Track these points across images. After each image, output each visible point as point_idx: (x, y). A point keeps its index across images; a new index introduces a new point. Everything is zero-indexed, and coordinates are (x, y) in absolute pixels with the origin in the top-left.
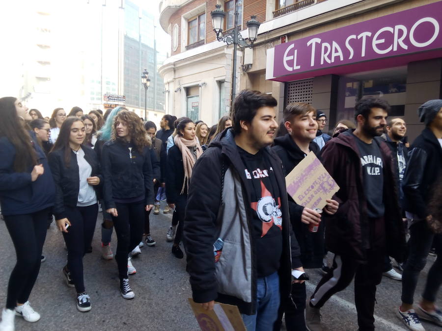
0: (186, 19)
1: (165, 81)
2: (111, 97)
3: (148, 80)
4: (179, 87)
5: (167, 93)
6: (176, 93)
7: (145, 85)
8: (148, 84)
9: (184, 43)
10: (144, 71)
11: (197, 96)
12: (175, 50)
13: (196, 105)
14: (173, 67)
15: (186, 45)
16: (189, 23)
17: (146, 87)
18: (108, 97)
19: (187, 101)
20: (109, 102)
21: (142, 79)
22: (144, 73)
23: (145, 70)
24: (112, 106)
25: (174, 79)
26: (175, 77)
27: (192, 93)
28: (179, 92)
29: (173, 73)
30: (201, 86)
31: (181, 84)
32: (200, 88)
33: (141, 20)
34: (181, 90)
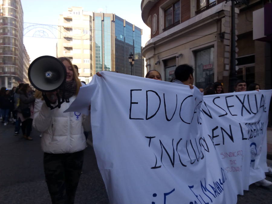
0: (162, 8)
3: (133, 60)
4: (158, 60)
6: (156, 65)
7: (131, 63)
8: (133, 63)
9: (162, 27)
11: (173, 66)
12: (155, 33)
13: (172, 73)
14: (153, 45)
15: (163, 28)
16: (165, 11)
17: (132, 65)
19: (165, 71)
22: (130, 55)
23: (131, 53)
25: (154, 55)
26: (155, 53)
27: (170, 64)
28: (158, 64)
29: (153, 50)
30: (178, 57)
31: (160, 58)
32: (177, 59)
33: (125, 28)
34: (160, 63)
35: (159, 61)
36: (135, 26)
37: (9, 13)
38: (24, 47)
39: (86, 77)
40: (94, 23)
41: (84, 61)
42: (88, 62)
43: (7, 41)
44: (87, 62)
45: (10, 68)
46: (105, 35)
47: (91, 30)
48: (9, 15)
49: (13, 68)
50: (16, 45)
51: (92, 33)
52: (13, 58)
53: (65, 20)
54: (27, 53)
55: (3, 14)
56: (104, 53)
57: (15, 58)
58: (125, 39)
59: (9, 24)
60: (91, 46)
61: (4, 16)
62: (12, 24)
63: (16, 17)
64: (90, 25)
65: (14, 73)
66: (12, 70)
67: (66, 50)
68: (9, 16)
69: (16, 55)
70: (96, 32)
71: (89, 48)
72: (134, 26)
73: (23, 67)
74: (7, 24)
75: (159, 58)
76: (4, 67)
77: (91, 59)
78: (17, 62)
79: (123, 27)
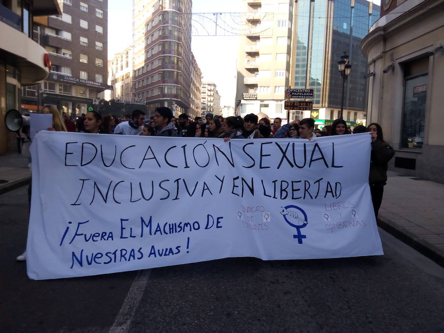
1: (370, 60)
2: (295, 92)
3: (347, 67)
4: (391, 63)
5: (371, 78)
6: (386, 74)
7: (343, 72)
8: (348, 71)
10: (343, 55)
11: (423, 75)
13: (420, 89)
14: (382, 33)
17: (345, 77)
18: (291, 93)
19: (405, 86)
20: (291, 99)
21: (339, 66)
22: (343, 57)
23: (345, 53)
24: (295, 104)
25: (383, 52)
26: (385, 49)
27: (415, 71)
28: (390, 72)
29: (382, 43)
30: (432, 54)
31: (395, 59)
32: (431, 58)
33: (353, 9)
34: (393, 69)
35: (392, 66)
36: (373, 4)
37: (170, 4)
38: (193, 56)
39: (277, 100)
40: (296, 6)
41: (276, 74)
42: (283, 75)
43: (167, 47)
44: (280, 75)
45: (170, 88)
46: (314, 26)
47: (291, 19)
48: (170, 8)
49: (175, 88)
50: (179, 54)
51: (293, 25)
52: (175, 73)
53: (249, 7)
54: (196, 65)
55: (162, 7)
56: (311, 58)
57: (177, 72)
58: (351, 30)
59: (170, 22)
60: (289, 47)
61: (164, 10)
62: (174, 22)
63: (180, 10)
64: (290, 11)
65: (176, 96)
66: (174, 92)
67: (249, 57)
68: (170, 10)
69: (178, 68)
70: (300, 22)
71: (285, 50)
72: (371, 5)
73: (189, 86)
74: (167, 22)
75: (392, 60)
76: (164, 87)
77: (288, 69)
78: (181, 79)
79: (350, 8)
